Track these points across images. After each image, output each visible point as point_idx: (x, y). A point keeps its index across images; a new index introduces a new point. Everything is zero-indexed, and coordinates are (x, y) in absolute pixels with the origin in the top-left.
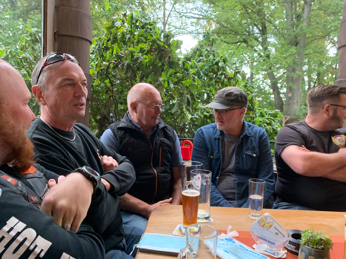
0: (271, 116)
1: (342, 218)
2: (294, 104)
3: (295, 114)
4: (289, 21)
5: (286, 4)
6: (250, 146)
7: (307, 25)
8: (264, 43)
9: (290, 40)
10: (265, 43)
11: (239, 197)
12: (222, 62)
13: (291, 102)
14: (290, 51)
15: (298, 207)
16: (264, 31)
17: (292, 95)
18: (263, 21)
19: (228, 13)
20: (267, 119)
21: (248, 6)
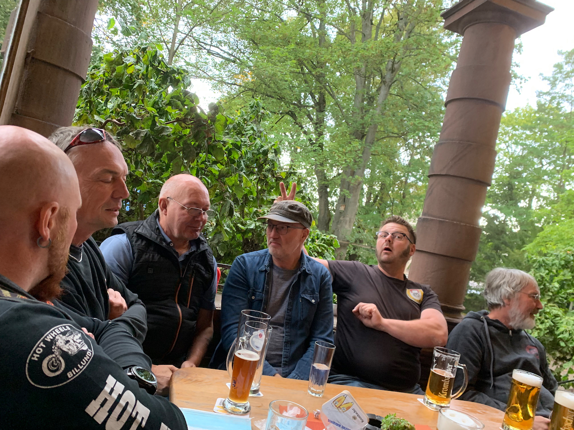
0: (324, 243)
1: (415, 402)
2: (346, 223)
3: (345, 238)
4: (358, 101)
5: (358, 76)
6: (308, 288)
7: (381, 114)
8: (319, 124)
9: (355, 129)
10: (320, 126)
11: (286, 361)
12: (272, 153)
13: (341, 218)
14: (352, 146)
15: (357, 383)
16: (322, 106)
17: (345, 209)
18: (323, 91)
19: (275, 66)
20: (319, 246)
21: (305, 62)
